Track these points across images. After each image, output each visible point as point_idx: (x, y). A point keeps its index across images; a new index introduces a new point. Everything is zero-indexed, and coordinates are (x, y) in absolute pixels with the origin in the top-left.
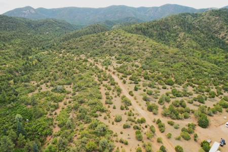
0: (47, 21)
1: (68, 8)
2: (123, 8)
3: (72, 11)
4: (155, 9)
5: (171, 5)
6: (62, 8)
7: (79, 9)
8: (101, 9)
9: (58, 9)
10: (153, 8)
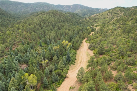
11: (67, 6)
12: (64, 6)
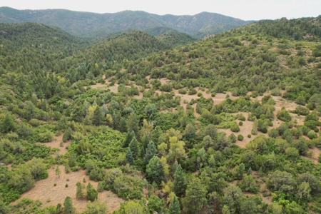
1: (55, 10)
2: (142, 16)
4: (189, 18)
5: (209, 13)
6: (44, 11)
10: (185, 16)
11: (185, 17)
12: (179, 16)
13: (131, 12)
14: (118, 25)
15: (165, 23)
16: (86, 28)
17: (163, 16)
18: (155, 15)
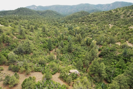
0: (48, 11)
1: (55, 5)
2: (88, 5)
3: (57, 7)
4: (109, 5)
5: (119, 2)
6: (51, 6)
7: (61, 6)
8: (74, 6)
9: (49, 6)
11: (107, 5)
12: (104, 5)
13: (83, 4)
14: (78, 9)
15: (97, 8)
16: (65, 11)
17: (96, 5)
18: (93, 5)
